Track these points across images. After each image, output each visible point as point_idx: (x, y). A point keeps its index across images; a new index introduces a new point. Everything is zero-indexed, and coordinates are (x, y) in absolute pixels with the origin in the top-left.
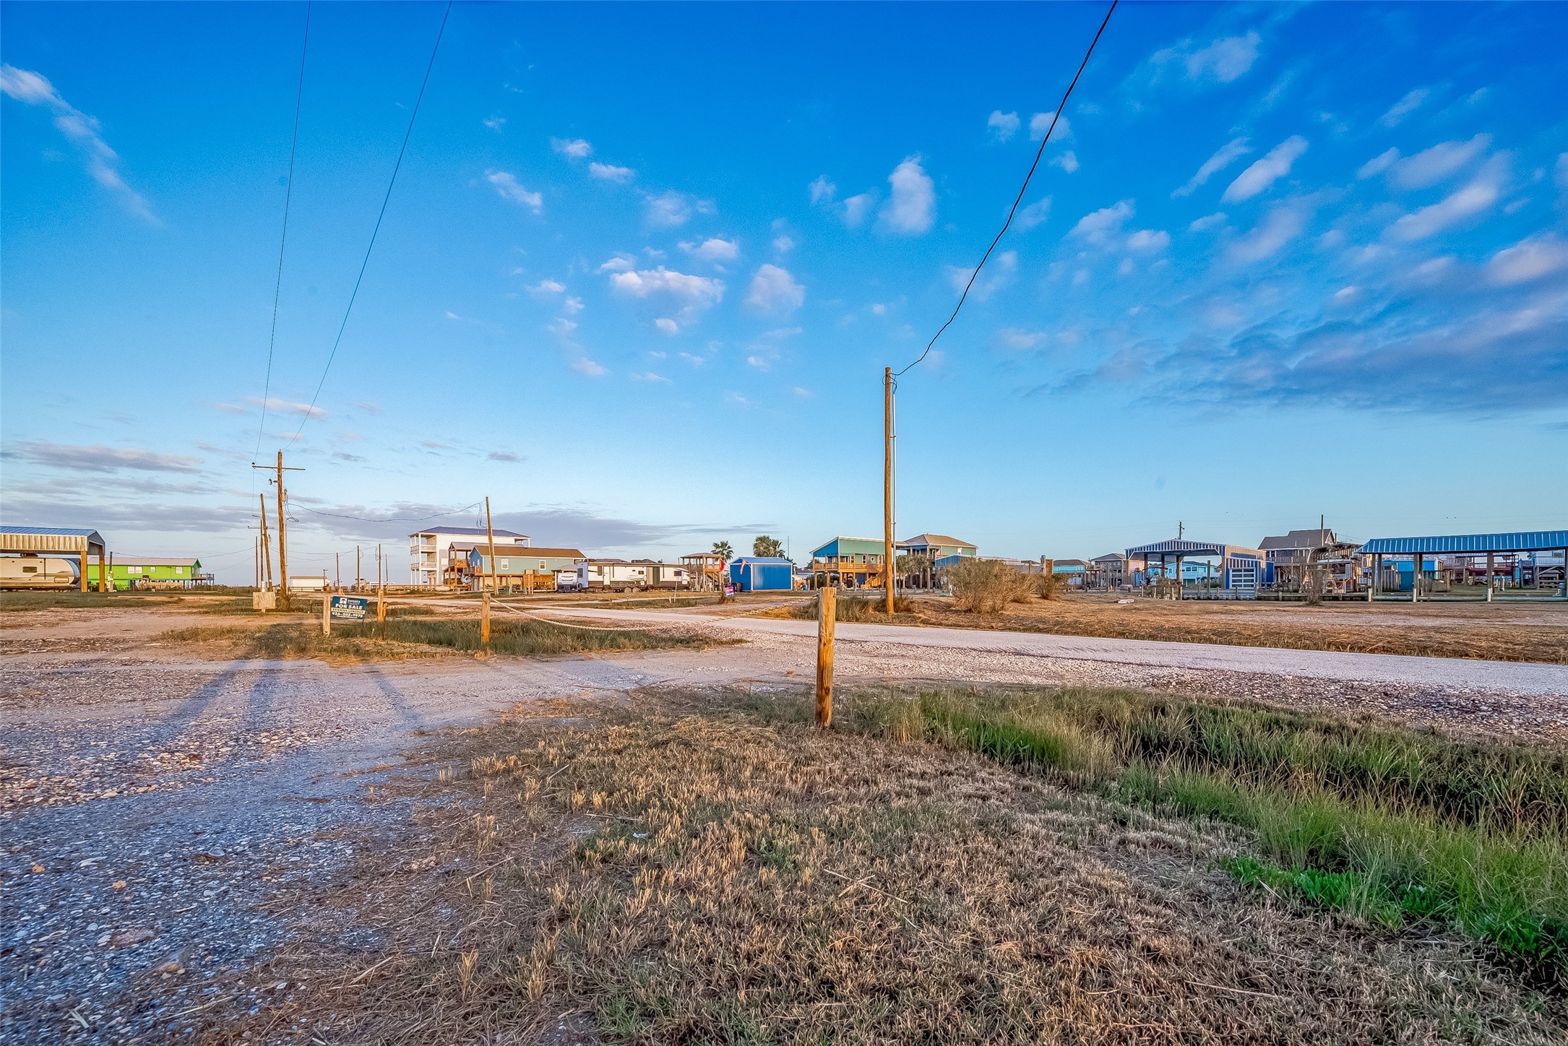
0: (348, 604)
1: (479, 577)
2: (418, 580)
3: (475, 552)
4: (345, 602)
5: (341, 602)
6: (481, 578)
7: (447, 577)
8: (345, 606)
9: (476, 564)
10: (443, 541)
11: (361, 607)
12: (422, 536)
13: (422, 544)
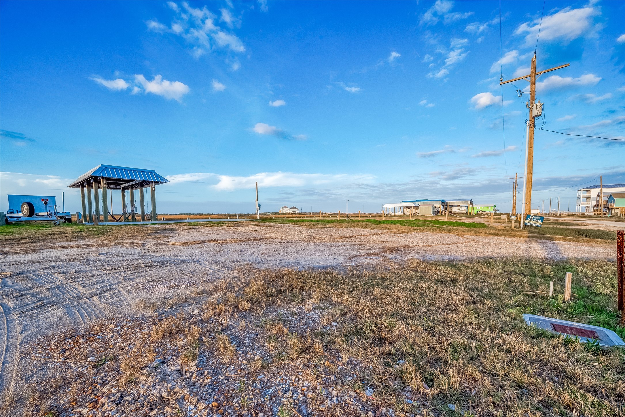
0: (534, 219)
1: (612, 209)
2: (579, 211)
3: (611, 197)
4: (533, 218)
5: (531, 217)
6: (613, 209)
7: (595, 209)
8: (532, 220)
9: (611, 203)
10: (595, 192)
11: (540, 221)
12: (583, 191)
13: (583, 194)
